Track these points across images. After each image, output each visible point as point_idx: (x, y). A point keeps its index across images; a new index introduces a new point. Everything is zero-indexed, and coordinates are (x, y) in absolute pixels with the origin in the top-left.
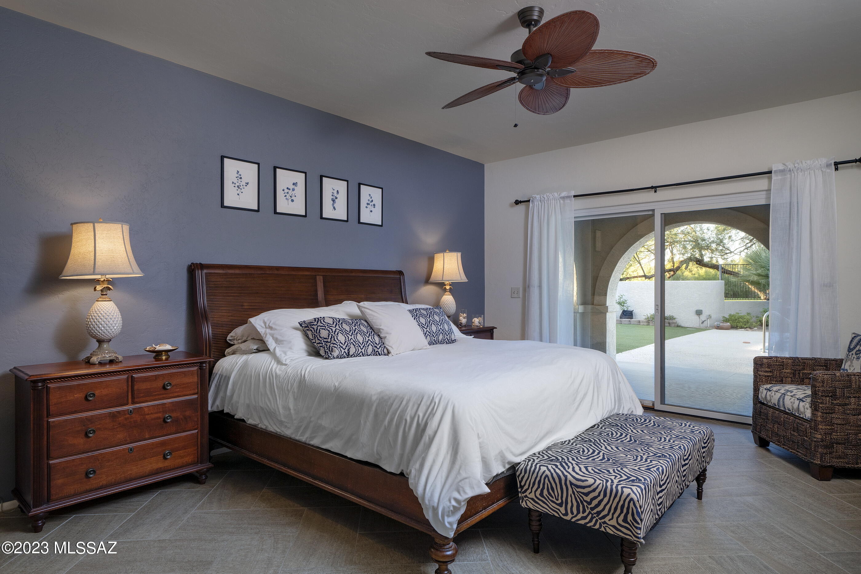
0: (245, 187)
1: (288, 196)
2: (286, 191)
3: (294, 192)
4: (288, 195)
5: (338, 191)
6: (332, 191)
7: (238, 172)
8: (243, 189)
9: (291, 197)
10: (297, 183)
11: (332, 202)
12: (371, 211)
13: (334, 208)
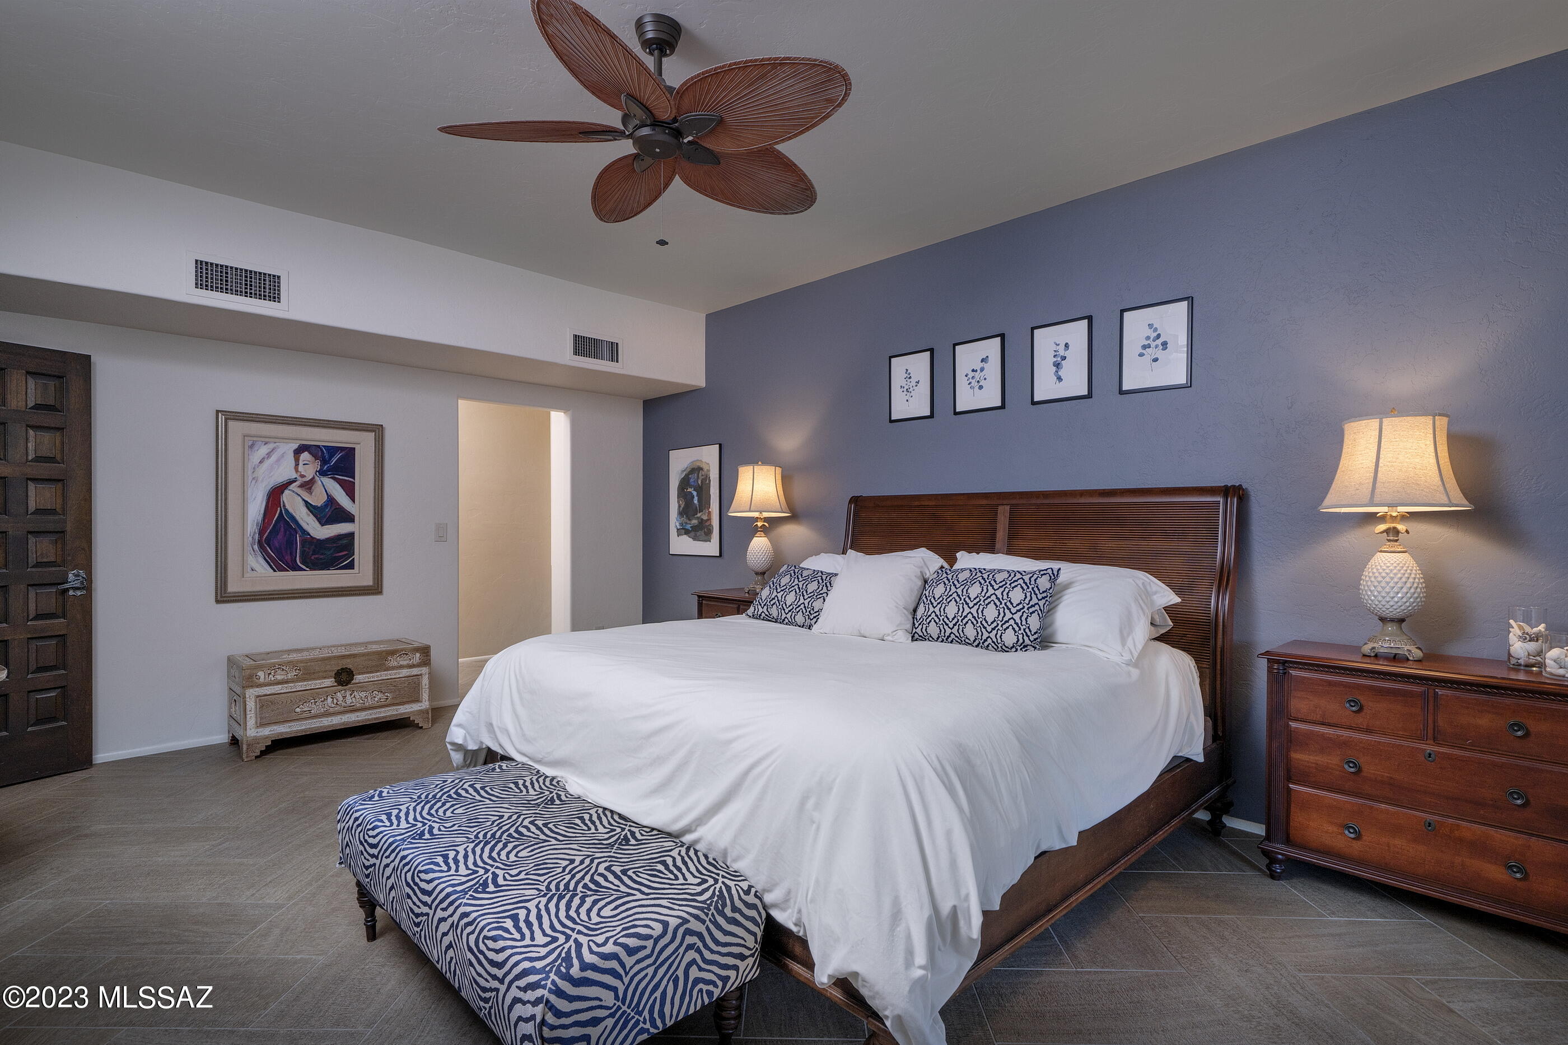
0: (915, 388)
1: (974, 383)
2: (971, 375)
3: (982, 374)
4: (973, 381)
5: (1067, 344)
6: (1055, 348)
7: (907, 370)
8: (912, 392)
9: (978, 382)
10: (987, 357)
11: (1054, 369)
12: (1156, 360)
13: (1060, 379)
